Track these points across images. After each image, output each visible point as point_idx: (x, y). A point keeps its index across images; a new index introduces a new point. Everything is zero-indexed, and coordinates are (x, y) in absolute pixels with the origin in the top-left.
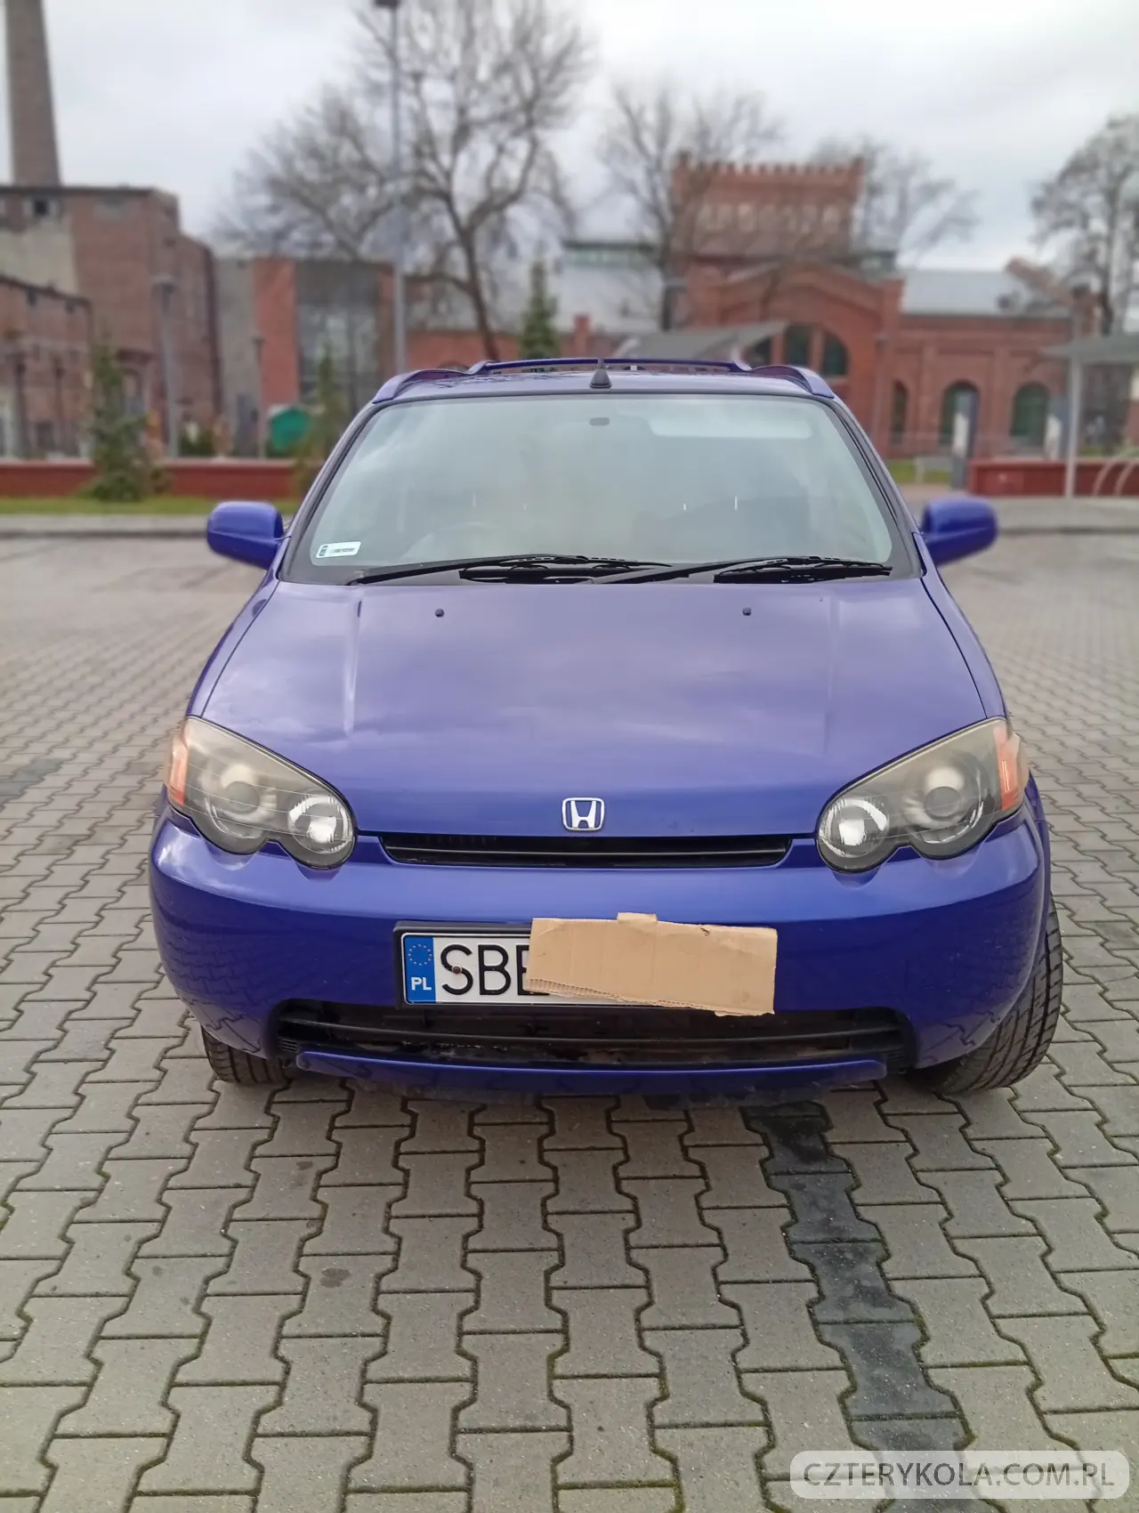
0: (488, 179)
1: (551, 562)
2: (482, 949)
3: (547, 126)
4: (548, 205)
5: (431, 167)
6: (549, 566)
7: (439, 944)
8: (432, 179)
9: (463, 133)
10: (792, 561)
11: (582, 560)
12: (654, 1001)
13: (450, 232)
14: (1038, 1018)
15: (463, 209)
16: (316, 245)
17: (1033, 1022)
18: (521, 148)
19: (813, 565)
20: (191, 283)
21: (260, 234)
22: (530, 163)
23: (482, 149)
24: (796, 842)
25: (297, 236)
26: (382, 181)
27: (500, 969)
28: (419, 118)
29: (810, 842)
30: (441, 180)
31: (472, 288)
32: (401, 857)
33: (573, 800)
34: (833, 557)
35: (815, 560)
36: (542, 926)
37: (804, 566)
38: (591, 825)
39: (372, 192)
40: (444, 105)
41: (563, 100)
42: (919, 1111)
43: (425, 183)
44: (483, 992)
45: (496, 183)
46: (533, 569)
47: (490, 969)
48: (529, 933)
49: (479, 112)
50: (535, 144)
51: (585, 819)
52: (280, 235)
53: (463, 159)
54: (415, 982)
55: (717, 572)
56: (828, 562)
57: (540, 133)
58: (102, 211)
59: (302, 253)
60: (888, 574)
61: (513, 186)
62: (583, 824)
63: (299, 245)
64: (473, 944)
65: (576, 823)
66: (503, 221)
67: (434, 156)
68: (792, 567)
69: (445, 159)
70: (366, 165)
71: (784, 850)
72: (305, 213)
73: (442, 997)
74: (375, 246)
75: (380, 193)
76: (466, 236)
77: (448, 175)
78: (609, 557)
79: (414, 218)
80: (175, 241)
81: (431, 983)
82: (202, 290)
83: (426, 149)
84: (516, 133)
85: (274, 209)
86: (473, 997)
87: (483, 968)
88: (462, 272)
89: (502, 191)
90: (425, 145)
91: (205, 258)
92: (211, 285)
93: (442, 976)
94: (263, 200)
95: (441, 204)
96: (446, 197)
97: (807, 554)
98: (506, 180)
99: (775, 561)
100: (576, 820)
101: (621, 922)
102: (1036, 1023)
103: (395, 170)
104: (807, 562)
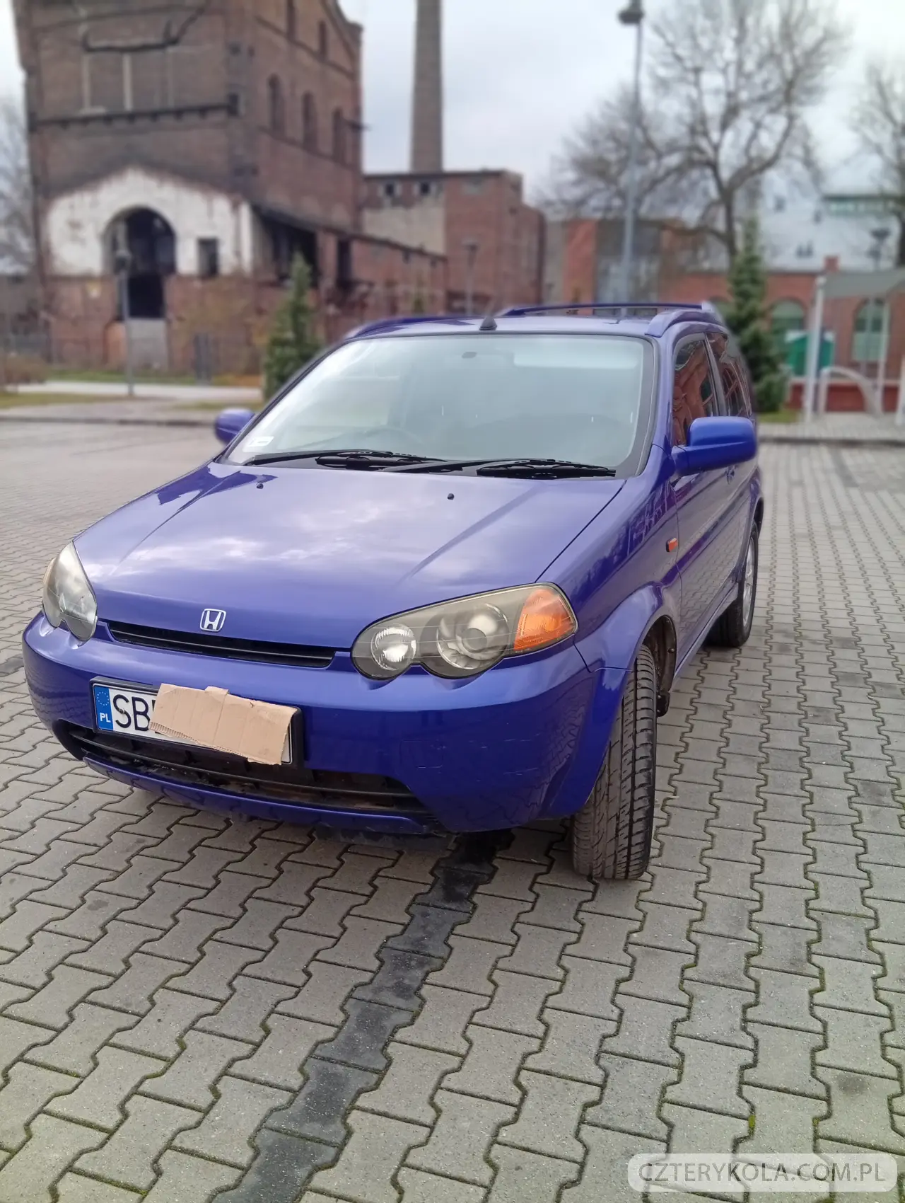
0: (747, 150)
1: (370, 455)
2: (134, 699)
3: (802, 104)
4: (798, 167)
5: (703, 143)
6: (371, 458)
7: (113, 693)
8: (701, 151)
9: (731, 113)
10: (534, 462)
11: (389, 455)
12: (215, 746)
13: (714, 192)
14: (624, 824)
15: (726, 174)
16: (608, 209)
17: (621, 825)
18: (779, 123)
19: (551, 466)
20: (528, 240)
21: (564, 202)
22: (786, 134)
23: (744, 125)
24: (338, 653)
25: (594, 202)
26: (660, 156)
27: (144, 714)
28: (694, 104)
29: (347, 654)
30: (710, 152)
31: (728, 239)
32: (117, 636)
33: (209, 610)
34: (565, 460)
35: (552, 462)
36: (165, 688)
37: (543, 466)
38: (215, 627)
39: (652, 165)
40: (717, 92)
41: (816, 81)
42: (563, 885)
43: (696, 156)
44: (137, 728)
45: (754, 152)
46: (360, 460)
47: (139, 713)
48: (157, 692)
49: (744, 96)
50: (791, 118)
51: (212, 624)
52: (581, 202)
53: (729, 135)
54: (102, 716)
55: (479, 467)
56: (562, 464)
57: (797, 109)
58: (469, 189)
59: (598, 215)
60: (614, 475)
61: (768, 155)
62: (210, 626)
63: (596, 209)
64: (129, 695)
65: (206, 626)
66: (758, 183)
67: (706, 134)
68: (535, 466)
69: (715, 136)
70: (649, 144)
71: (330, 658)
72: (601, 184)
73: (117, 728)
74: (652, 207)
75: (659, 166)
76: (726, 195)
77: (716, 148)
78: (407, 454)
79: (684, 184)
80: (517, 209)
81: (110, 718)
82: (535, 247)
83: (699, 128)
84: (773, 111)
85: (577, 183)
86: (131, 731)
87: (136, 713)
88: (721, 225)
89: (759, 158)
90: (698, 127)
91: (538, 222)
92: (542, 242)
93: (116, 715)
94: (571, 175)
95: (709, 172)
96: (714, 166)
97: (546, 457)
98: (763, 149)
99: (520, 461)
100: (207, 622)
101: (206, 692)
102: (624, 827)
103: (672, 147)
104: (544, 463)
